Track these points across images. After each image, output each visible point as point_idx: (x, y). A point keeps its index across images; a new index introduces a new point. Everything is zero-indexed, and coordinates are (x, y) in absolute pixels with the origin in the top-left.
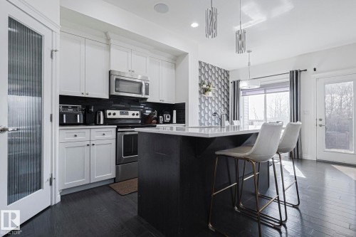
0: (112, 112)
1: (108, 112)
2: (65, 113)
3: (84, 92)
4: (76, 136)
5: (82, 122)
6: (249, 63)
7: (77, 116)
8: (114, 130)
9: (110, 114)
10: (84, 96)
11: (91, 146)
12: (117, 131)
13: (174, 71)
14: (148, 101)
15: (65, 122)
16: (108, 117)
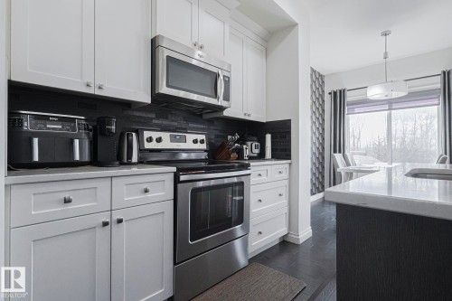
0: (155, 135)
1: (147, 134)
2: (36, 135)
3: (90, 80)
4: (67, 201)
5: (86, 158)
6: (386, 53)
7: (72, 143)
8: (169, 179)
9: (150, 140)
10: (90, 91)
11: (115, 227)
12: (177, 181)
13: (264, 60)
14: (226, 113)
15: (36, 158)
16: (147, 146)
